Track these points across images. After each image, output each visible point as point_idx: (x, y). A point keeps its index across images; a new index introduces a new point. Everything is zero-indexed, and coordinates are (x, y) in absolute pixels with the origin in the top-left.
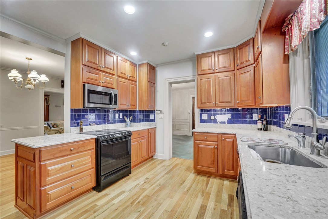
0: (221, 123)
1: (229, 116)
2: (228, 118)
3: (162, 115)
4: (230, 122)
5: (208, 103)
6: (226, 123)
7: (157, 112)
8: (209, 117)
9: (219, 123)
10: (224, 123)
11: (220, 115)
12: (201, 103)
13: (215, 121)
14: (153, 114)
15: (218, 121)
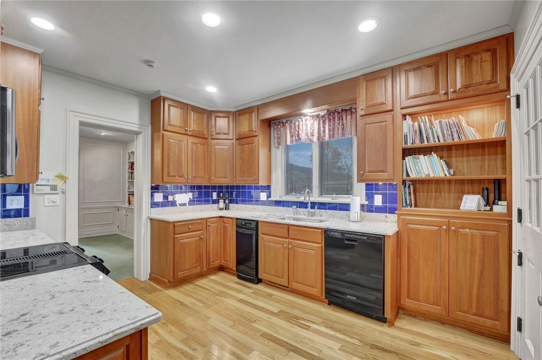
0: (181, 205)
1: (190, 195)
2: (190, 198)
3: (57, 195)
4: (191, 202)
5: (178, 176)
6: (187, 205)
7: (37, 190)
8: (165, 197)
9: (178, 205)
10: (185, 205)
11: (180, 193)
12: (168, 176)
13: (173, 204)
14: (21, 195)
15: (177, 203)
